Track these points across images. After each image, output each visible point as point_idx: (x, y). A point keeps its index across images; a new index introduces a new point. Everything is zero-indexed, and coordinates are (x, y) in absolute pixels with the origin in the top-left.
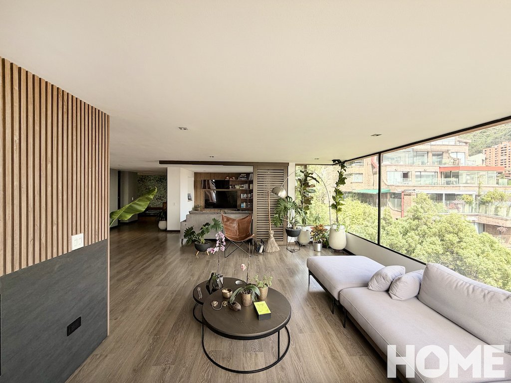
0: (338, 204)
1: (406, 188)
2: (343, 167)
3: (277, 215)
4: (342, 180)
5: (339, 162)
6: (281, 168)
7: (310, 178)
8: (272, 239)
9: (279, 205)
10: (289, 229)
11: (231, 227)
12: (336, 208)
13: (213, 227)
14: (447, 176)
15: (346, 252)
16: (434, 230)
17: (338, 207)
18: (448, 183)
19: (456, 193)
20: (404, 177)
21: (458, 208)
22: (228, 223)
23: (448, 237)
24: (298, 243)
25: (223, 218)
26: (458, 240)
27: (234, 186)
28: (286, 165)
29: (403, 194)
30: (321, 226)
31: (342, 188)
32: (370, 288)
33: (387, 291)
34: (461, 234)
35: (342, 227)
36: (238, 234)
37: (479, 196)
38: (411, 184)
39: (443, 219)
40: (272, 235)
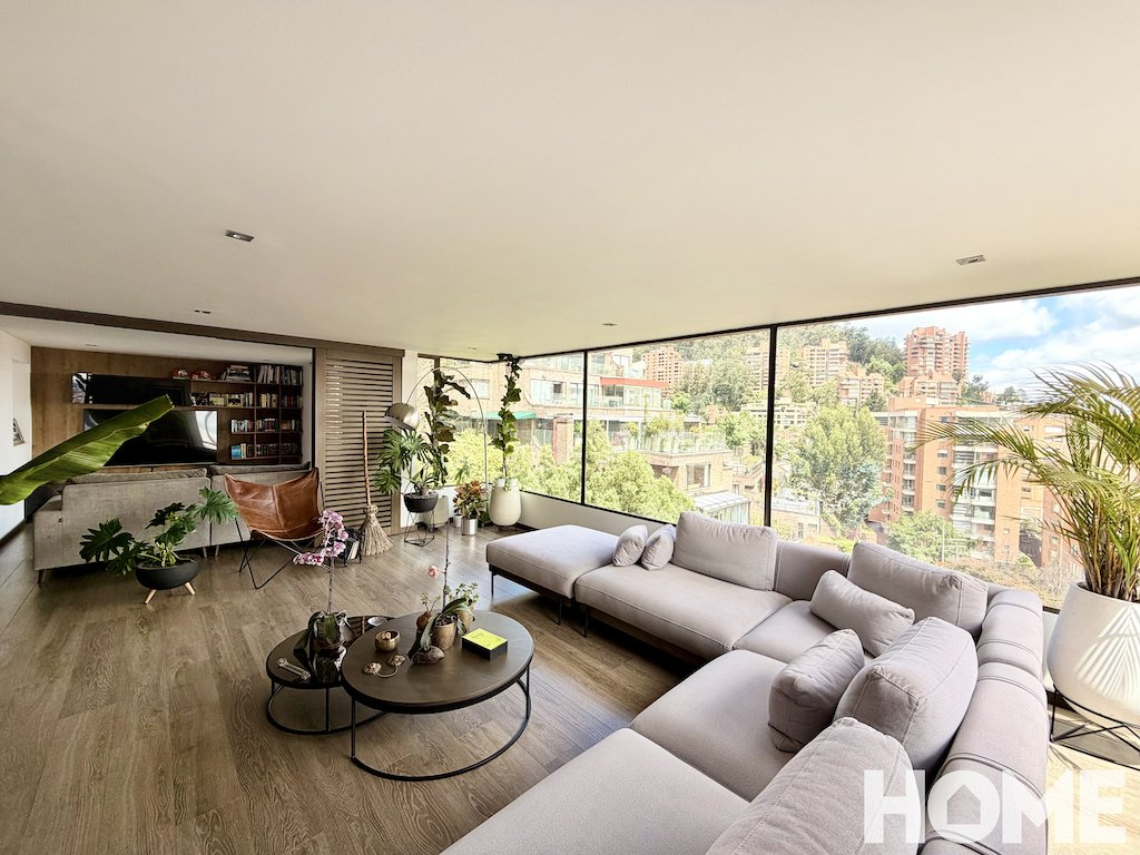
0: (507, 438)
1: (559, 411)
2: (515, 368)
3: (387, 468)
4: (513, 395)
5: (509, 357)
6: (386, 361)
7: (450, 387)
8: (375, 523)
9: (388, 445)
10: (415, 497)
11: (258, 507)
12: (504, 446)
13: (204, 512)
14: (609, 393)
15: (521, 528)
16: (609, 477)
17: (507, 446)
18: (611, 404)
19: (621, 420)
20: (555, 391)
21: (622, 444)
22: (248, 498)
23: (627, 486)
24: (422, 526)
25: (230, 485)
26: (637, 489)
27: (208, 397)
28: (399, 355)
29: (555, 421)
30: (475, 484)
31: (513, 408)
32: (618, 563)
33: (639, 563)
34: (640, 481)
35: (514, 482)
36: (282, 523)
37: (645, 424)
38: (565, 404)
39: (620, 459)
40: (373, 515)
